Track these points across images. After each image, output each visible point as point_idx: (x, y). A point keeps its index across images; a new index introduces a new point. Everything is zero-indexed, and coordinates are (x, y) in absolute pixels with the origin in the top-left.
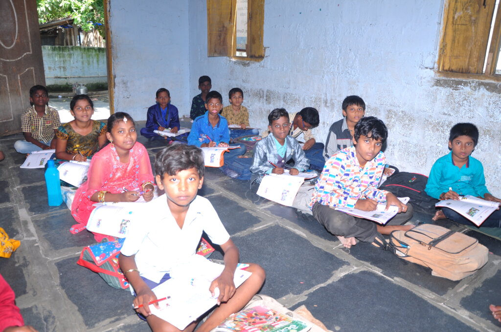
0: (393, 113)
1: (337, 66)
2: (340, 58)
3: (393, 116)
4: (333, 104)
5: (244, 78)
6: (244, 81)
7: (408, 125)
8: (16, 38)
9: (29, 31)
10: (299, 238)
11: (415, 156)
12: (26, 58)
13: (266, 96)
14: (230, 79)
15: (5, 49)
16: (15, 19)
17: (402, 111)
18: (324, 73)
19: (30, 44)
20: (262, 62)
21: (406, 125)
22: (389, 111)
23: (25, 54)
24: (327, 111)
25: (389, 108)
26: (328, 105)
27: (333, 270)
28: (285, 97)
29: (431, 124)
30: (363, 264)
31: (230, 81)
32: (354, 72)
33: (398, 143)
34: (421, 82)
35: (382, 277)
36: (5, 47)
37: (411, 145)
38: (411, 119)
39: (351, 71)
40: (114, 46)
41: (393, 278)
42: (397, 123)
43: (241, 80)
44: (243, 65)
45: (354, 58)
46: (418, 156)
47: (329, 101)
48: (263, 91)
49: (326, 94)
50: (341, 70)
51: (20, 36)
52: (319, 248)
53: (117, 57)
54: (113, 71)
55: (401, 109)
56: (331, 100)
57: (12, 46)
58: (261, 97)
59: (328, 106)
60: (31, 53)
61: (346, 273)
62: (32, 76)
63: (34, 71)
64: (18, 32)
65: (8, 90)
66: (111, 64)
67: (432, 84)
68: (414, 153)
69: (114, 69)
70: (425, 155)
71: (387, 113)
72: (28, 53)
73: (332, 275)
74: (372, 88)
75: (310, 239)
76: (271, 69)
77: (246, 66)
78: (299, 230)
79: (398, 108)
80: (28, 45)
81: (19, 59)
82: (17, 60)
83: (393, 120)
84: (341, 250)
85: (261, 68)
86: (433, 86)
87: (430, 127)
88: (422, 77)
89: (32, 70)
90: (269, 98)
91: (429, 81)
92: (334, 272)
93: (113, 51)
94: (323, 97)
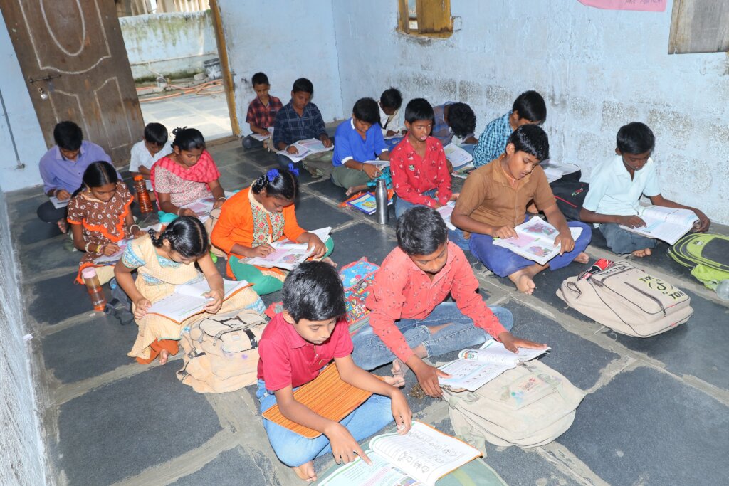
0: (658, 115)
1: (569, 46)
2: (573, 33)
3: (659, 119)
4: (564, 102)
5: (424, 63)
6: (423, 67)
7: (683, 133)
8: (84, 38)
9: (102, 25)
10: (544, 319)
11: (693, 177)
12: (102, 66)
13: (460, 90)
14: (401, 65)
15: (70, 57)
16: (78, 10)
17: (673, 112)
18: (548, 55)
19: (107, 44)
20: (450, 39)
21: (680, 133)
22: (653, 112)
23: (101, 59)
24: (556, 112)
25: (652, 108)
26: (556, 103)
27: (599, 368)
28: (488, 92)
29: (719, 131)
30: (638, 356)
31: (402, 67)
32: (597, 54)
33: (666, 158)
34: (705, 69)
35: (667, 374)
36: (70, 54)
37: (686, 161)
38: (687, 124)
39: (592, 53)
40: (227, 28)
41: (682, 376)
42: (664, 129)
43: (420, 66)
44: (420, 43)
45: (596, 34)
46: (698, 177)
47: (557, 97)
48: (454, 83)
49: (553, 87)
50: (575, 52)
51: (89, 34)
52: (575, 335)
53: (233, 45)
54: (229, 66)
55: (672, 110)
56: (561, 95)
57: (80, 51)
58: (452, 92)
59: (556, 105)
60: (110, 56)
61: (618, 372)
62: (116, 89)
63: (117, 82)
64: (86, 30)
65: (82, 114)
66: (226, 56)
67: (723, 70)
68: (691, 172)
69: (231, 64)
70: (708, 176)
71: (649, 114)
72: (105, 57)
73: (599, 376)
74: (626, 78)
75: (559, 321)
76: (466, 50)
77: (426, 45)
78: (543, 307)
79: (666, 108)
80: (104, 45)
81: (92, 67)
82: (89, 69)
83: (659, 126)
84: (605, 335)
85: (450, 48)
86: (724, 75)
87: (718, 135)
88: (705, 61)
89: (114, 81)
90: (465, 92)
91: (717, 68)
92: (601, 371)
93: (226, 37)
94: (548, 91)
